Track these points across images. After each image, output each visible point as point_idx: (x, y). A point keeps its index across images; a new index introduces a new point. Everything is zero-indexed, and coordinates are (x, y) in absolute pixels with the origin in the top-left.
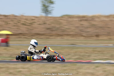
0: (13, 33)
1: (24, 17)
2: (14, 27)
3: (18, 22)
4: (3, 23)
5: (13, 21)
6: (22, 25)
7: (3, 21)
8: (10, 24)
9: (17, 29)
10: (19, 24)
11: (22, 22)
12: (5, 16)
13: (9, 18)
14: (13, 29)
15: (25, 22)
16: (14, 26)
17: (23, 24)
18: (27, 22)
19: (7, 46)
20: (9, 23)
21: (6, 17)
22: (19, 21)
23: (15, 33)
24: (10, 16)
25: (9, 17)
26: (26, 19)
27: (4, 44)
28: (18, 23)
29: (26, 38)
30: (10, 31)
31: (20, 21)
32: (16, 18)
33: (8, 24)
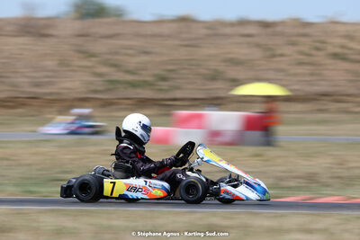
0: (291, 90)
1: (341, 29)
2: (300, 70)
3: (318, 49)
4: (257, 54)
5: (293, 44)
6: (329, 61)
7: (258, 46)
8: (281, 55)
9: (312, 75)
10: (320, 57)
11: (331, 49)
12: (265, 25)
13: (282, 34)
14: (296, 75)
15: (343, 47)
16: (301, 64)
17: (336, 56)
18: (350, 49)
19: (269, 141)
20: (279, 52)
21: (269, 30)
22: (318, 45)
23: (298, 93)
24: (282, 23)
25: (279, 29)
26: (350, 37)
27: (256, 134)
28: (314, 52)
29: (347, 112)
30: (283, 86)
31: (323, 42)
32: (307, 30)
33: (274, 56)
